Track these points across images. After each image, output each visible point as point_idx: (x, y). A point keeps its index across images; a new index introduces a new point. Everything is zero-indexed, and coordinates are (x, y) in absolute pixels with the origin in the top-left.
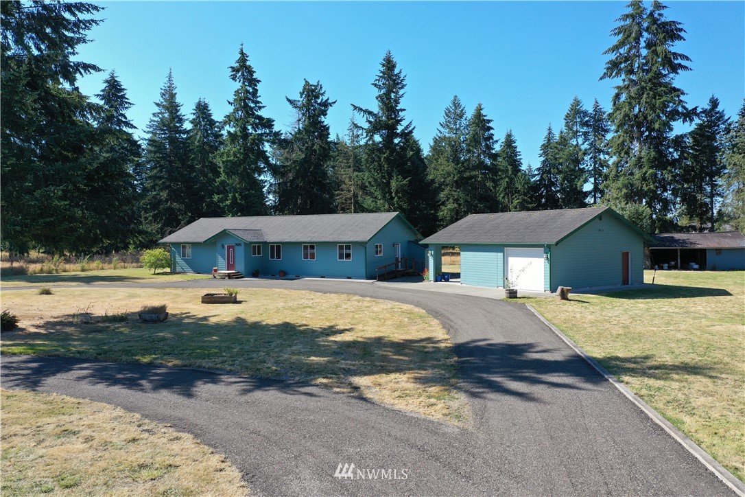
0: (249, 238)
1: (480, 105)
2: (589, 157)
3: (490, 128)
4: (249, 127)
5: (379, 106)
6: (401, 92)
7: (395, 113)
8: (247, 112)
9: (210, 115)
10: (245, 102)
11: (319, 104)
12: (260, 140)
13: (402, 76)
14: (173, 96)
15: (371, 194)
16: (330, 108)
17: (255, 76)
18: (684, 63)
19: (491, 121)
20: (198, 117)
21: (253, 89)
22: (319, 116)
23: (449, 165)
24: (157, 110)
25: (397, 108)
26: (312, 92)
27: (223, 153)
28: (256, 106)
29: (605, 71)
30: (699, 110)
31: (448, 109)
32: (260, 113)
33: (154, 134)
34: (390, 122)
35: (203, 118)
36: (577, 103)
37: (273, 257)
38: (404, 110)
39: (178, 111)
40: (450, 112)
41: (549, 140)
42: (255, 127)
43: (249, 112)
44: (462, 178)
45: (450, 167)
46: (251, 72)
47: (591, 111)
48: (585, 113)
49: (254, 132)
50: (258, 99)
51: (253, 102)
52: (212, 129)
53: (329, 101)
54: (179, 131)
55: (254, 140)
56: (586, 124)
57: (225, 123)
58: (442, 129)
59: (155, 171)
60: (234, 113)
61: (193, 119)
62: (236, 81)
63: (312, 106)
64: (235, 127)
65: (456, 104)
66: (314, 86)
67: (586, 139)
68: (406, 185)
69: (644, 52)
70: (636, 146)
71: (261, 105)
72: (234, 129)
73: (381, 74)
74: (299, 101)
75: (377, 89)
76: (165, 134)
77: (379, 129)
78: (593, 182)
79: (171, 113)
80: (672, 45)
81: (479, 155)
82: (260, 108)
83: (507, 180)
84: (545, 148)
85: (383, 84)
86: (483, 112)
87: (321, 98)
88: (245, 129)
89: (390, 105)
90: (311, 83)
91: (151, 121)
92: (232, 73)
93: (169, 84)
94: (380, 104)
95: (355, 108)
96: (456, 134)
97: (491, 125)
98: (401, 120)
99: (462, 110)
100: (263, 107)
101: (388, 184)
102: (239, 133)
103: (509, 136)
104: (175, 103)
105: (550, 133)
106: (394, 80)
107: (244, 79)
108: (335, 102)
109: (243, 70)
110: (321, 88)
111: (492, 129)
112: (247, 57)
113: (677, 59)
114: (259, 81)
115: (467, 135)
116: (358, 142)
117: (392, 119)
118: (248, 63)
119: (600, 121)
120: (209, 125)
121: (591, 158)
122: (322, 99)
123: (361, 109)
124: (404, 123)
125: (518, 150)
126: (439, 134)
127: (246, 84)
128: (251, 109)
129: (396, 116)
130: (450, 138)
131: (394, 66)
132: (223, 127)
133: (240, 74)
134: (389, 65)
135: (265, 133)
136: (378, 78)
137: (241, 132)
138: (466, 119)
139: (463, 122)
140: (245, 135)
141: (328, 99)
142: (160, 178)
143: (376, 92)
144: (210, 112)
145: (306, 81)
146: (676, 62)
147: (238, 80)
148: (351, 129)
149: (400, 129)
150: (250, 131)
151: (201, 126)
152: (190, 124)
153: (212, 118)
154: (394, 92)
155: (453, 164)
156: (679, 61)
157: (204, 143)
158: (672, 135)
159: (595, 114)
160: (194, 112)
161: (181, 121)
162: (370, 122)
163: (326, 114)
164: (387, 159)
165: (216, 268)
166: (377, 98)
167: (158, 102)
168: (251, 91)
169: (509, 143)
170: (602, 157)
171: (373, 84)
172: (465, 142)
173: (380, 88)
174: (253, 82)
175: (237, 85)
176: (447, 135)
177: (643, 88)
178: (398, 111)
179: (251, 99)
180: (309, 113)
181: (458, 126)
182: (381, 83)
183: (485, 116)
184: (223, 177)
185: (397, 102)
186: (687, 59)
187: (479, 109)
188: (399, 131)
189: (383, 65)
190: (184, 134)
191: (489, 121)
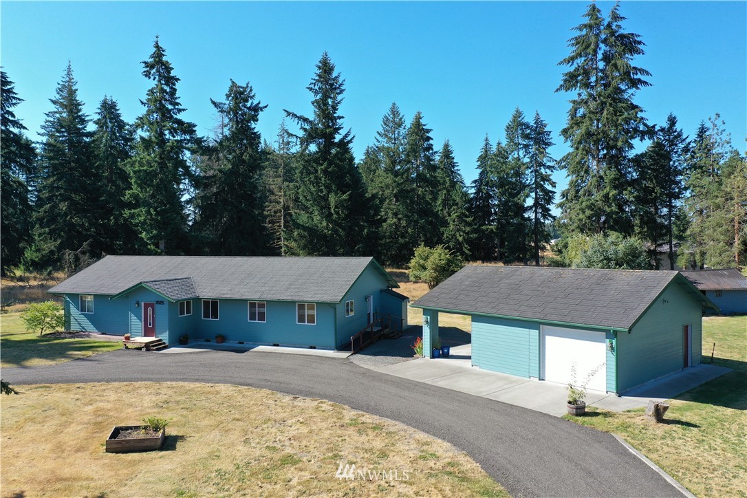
0: (175, 294)
1: (419, 113)
2: (530, 171)
3: (429, 139)
4: (166, 132)
5: (315, 112)
6: (339, 97)
7: (332, 121)
8: (163, 115)
9: (119, 116)
10: (161, 103)
11: (249, 108)
12: (179, 147)
13: (340, 80)
14: (72, 93)
15: (305, 209)
16: (261, 113)
17: (173, 73)
18: (643, 78)
19: (431, 130)
20: (105, 117)
21: (171, 88)
22: (248, 121)
23: (387, 177)
24: (53, 108)
25: (335, 115)
26: (239, 95)
27: (135, 162)
28: (176, 109)
29: (562, 83)
30: (657, 128)
31: (386, 117)
32: (179, 116)
33: (51, 136)
34: (327, 131)
35: (111, 119)
36: (518, 114)
37: (206, 315)
38: (343, 117)
39: (79, 110)
40: (388, 119)
41: (486, 151)
42: (173, 131)
43: (166, 114)
44: (401, 191)
45: (389, 179)
46: (168, 69)
47: (532, 123)
48: (527, 126)
49: (171, 138)
50: (177, 101)
51: (171, 104)
52: (120, 131)
53: (261, 105)
54: (80, 134)
55: (172, 148)
56: (527, 137)
57: (137, 126)
58: (380, 139)
59: (52, 179)
60: (148, 114)
61: (99, 120)
62: (150, 78)
63: (241, 110)
64: (149, 131)
65: (394, 111)
66: (243, 88)
67: (527, 153)
68: (345, 200)
69: (601, 65)
70: (593, 165)
71: (180, 107)
72: (148, 133)
73: (317, 78)
74: (225, 104)
75: (313, 94)
76: (64, 136)
77: (315, 138)
78: (534, 196)
79: (70, 112)
80: (632, 59)
81: (418, 166)
82: (180, 111)
83: (445, 192)
84: (483, 159)
85: (319, 88)
86: (423, 121)
87: (250, 101)
88: (162, 134)
89: (327, 112)
90: (239, 84)
91: (47, 121)
92: (146, 69)
93: (68, 79)
94: (317, 110)
95: (289, 114)
96: (395, 143)
97: (430, 135)
98: (339, 129)
99: (401, 119)
100: (184, 110)
101: (326, 199)
102: (154, 139)
103: (446, 146)
104: (77, 101)
105: (486, 145)
106: (332, 85)
107: (160, 76)
108: (266, 107)
109: (158, 65)
110: (251, 90)
111: (432, 139)
112: (163, 51)
113: (637, 74)
114: (177, 80)
115: (406, 145)
116: (288, 149)
117: (330, 127)
118: (164, 59)
119: (541, 134)
120: (117, 126)
121: (531, 172)
122: (252, 103)
123: (295, 116)
124: (343, 132)
125: (455, 161)
126: (377, 144)
127: (163, 82)
128: (169, 111)
129: (334, 124)
130: (388, 148)
131: (332, 69)
132: (135, 131)
133: (154, 70)
134: (326, 68)
135: (185, 140)
136: (313, 82)
137: (156, 138)
138: (405, 129)
139: (402, 131)
140: (162, 142)
141: (259, 103)
142: (58, 188)
143: (312, 97)
144: (119, 112)
145: (233, 82)
146: (635, 77)
147: (152, 78)
148: (281, 135)
149: (338, 138)
150: (167, 137)
151: (107, 127)
152: (94, 125)
153: (121, 118)
154: (331, 98)
155: (392, 176)
156: (639, 76)
157: (112, 147)
158: (631, 154)
159: (536, 127)
160: (99, 111)
161: (83, 121)
162: (305, 130)
163: (257, 120)
164: (325, 172)
165: (129, 335)
166: (313, 103)
167: (54, 99)
168: (168, 90)
169: (447, 153)
170: (543, 170)
171: (308, 88)
172: (404, 153)
173: (316, 93)
174: (171, 80)
175: (152, 83)
176: (386, 145)
177: (603, 104)
178: (336, 119)
179: (169, 100)
180: (237, 118)
181: (396, 135)
182: (317, 87)
183: (424, 125)
184: (135, 189)
185: (335, 108)
186: (647, 73)
187: (418, 118)
188: (337, 140)
189: (319, 68)
190: (87, 137)
191: (428, 131)
